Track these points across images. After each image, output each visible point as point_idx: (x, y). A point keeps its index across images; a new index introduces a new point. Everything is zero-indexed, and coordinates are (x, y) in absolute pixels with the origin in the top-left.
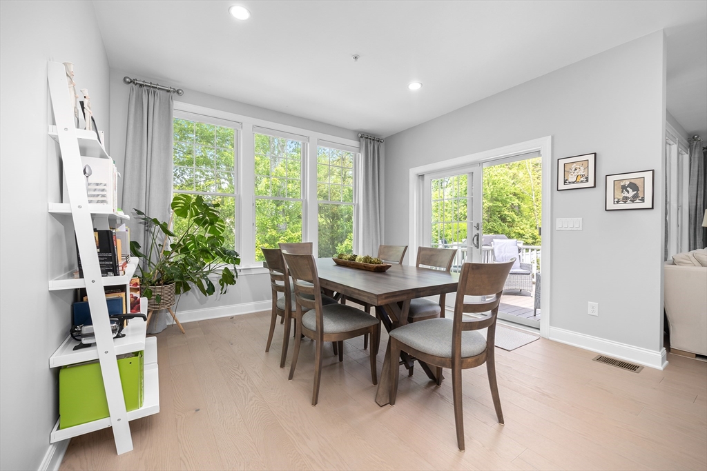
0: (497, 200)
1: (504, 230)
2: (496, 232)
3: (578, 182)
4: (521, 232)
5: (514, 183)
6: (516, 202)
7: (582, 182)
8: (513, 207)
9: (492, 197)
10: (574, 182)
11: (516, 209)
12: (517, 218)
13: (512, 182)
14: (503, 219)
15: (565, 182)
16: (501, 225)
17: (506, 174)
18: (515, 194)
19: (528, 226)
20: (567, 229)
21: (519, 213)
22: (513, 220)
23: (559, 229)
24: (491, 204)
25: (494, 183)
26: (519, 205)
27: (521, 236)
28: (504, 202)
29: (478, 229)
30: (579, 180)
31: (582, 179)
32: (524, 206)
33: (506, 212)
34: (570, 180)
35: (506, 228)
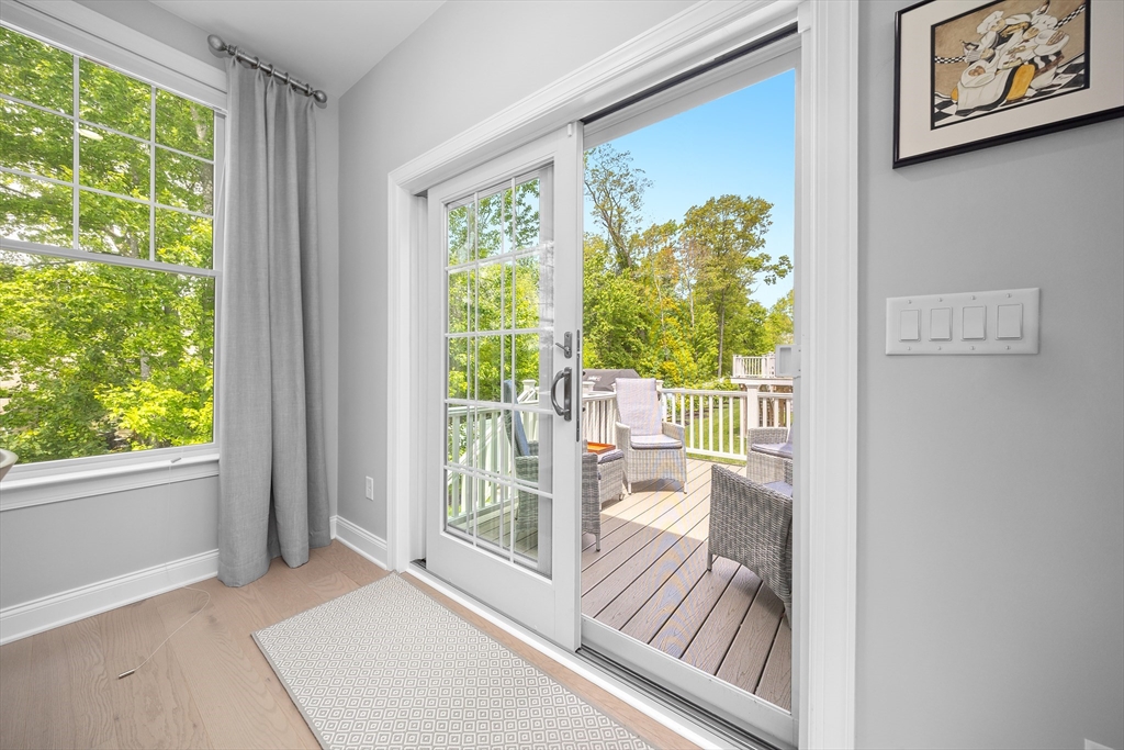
0: (620, 322)
1: (628, 362)
2: (619, 366)
3: (1019, 102)
4: (649, 364)
5: (639, 301)
6: (643, 325)
7: (1043, 94)
8: (638, 333)
9: (614, 318)
10: (989, 109)
11: (642, 335)
12: (643, 347)
13: (638, 298)
14: (627, 348)
15: (935, 117)
16: (624, 355)
17: (631, 287)
18: (641, 316)
19: (656, 358)
20: (946, 348)
21: (646, 340)
22: (639, 350)
23: (904, 348)
24: (612, 327)
25: (616, 300)
26: (646, 330)
27: (648, 369)
28: (628, 325)
29: (568, 355)
30: (1026, 85)
31: (1045, 80)
32: (651, 333)
33: (631, 339)
34: (967, 99)
35: (631, 360)
